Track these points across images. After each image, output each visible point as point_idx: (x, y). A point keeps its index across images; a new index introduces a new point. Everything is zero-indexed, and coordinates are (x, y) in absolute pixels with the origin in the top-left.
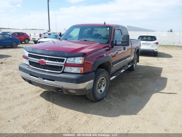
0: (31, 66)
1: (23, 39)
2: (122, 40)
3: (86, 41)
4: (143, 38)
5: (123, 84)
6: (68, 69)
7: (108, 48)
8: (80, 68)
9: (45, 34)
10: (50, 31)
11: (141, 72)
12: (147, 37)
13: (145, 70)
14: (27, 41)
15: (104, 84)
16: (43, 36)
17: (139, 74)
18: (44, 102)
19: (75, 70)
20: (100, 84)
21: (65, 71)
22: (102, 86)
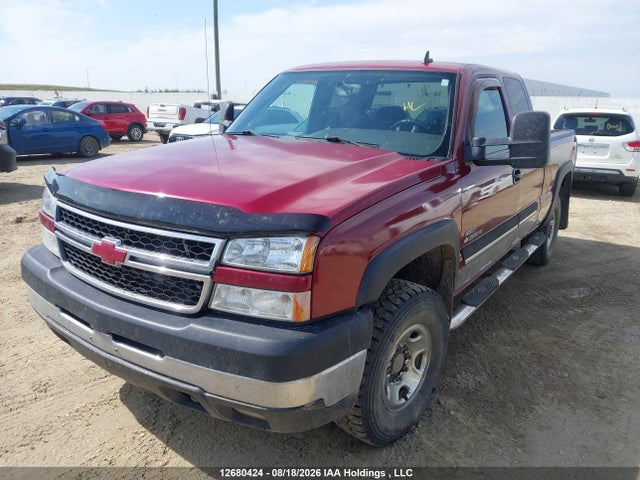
0: (67, 264)
1: (124, 126)
2: (515, 138)
3: (336, 140)
4: (576, 124)
5: (503, 334)
6: (230, 298)
7: (441, 180)
8: (290, 295)
9: (198, 106)
10: (220, 98)
11: (578, 273)
12: (590, 117)
13: (592, 264)
14: (136, 132)
15: (420, 357)
16: (192, 114)
17: (573, 284)
18: (129, 436)
19: (267, 304)
20: (401, 357)
21: (214, 305)
22: (411, 365)
